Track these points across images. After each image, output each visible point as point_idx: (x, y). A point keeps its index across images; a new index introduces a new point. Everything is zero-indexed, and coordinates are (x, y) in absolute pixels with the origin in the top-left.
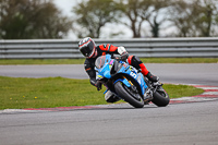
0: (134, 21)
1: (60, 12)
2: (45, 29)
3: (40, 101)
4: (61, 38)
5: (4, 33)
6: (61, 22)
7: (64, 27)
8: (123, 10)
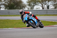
0: (42, 5)
1: (23, 3)
2: (19, 7)
3: (18, 26)
4: (23, 9)
5: (8, 8)
6: (23, 5)
7: (24, 7)
8: (40, 2)
